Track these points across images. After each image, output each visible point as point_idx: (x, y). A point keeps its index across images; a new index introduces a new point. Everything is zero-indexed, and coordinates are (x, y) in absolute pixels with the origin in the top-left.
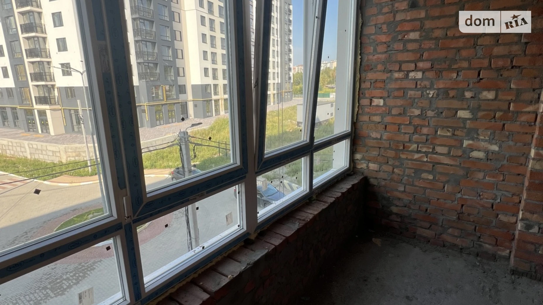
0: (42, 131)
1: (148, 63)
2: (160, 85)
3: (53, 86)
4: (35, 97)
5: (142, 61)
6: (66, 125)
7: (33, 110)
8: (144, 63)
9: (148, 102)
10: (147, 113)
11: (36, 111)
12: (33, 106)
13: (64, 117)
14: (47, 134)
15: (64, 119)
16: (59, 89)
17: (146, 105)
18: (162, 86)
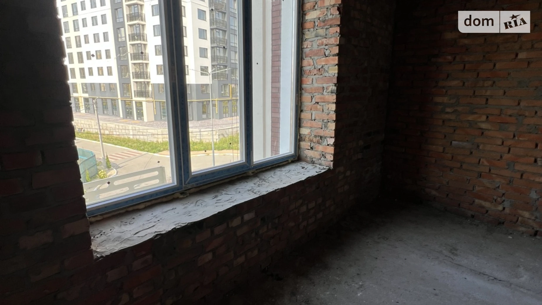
0: (137, 119)
1: (220, 65)
2: (228, 84)
3: (148, 83)
4: (134, 91)
5: (217, 64)
6: (156, 114)
7: (132, 101)
8: (217, 65)
9: (219, 98)
10: (217, 106)
11: (134, 102)
12: (132, 98)
13: (155, 107)
14: (141, 121)
15: (155, 109)
16: (154, 85)
17: (217, 100)
18: (229, 85)
